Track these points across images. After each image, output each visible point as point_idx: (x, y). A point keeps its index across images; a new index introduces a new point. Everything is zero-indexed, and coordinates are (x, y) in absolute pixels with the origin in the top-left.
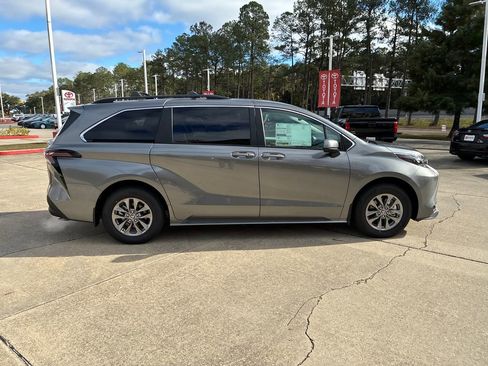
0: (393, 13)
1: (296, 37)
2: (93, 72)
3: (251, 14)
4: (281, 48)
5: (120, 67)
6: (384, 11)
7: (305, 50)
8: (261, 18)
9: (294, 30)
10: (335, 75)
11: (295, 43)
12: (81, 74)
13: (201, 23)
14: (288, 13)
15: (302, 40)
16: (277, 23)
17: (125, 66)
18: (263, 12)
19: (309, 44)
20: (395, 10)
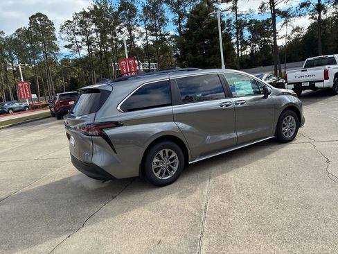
0: (143, 22)
1: (79, 38)
3: (38, 22)
4: (69, 47)
6: (137, 20)
7: (87, 47)
8: (48, 25)
9: (77, 34)
10: (131, 61)
11: (79, 42)
14: (69, 21)
15: (83, 40)
16: (62, 28)
18: (48, 21)
19: (89, 43)
20: (143, 20)
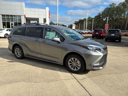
2: (83, 19)
5: (89, 18)
12: (80, 20)
13: (113, 4)
17: (90, 17)
